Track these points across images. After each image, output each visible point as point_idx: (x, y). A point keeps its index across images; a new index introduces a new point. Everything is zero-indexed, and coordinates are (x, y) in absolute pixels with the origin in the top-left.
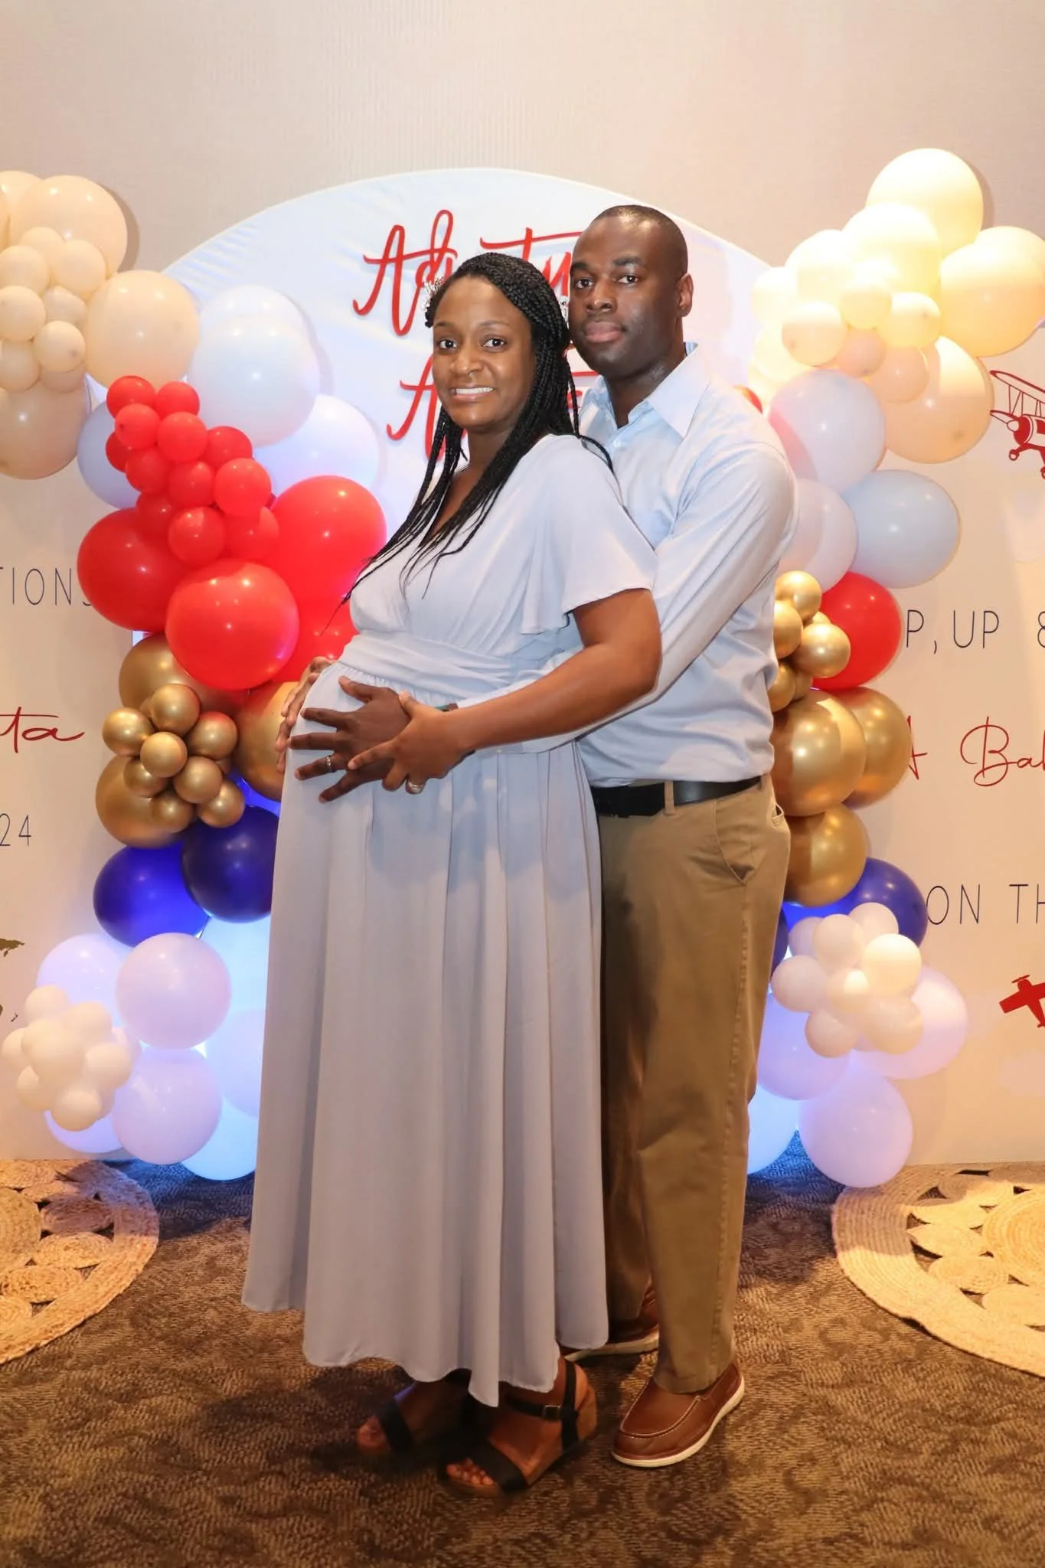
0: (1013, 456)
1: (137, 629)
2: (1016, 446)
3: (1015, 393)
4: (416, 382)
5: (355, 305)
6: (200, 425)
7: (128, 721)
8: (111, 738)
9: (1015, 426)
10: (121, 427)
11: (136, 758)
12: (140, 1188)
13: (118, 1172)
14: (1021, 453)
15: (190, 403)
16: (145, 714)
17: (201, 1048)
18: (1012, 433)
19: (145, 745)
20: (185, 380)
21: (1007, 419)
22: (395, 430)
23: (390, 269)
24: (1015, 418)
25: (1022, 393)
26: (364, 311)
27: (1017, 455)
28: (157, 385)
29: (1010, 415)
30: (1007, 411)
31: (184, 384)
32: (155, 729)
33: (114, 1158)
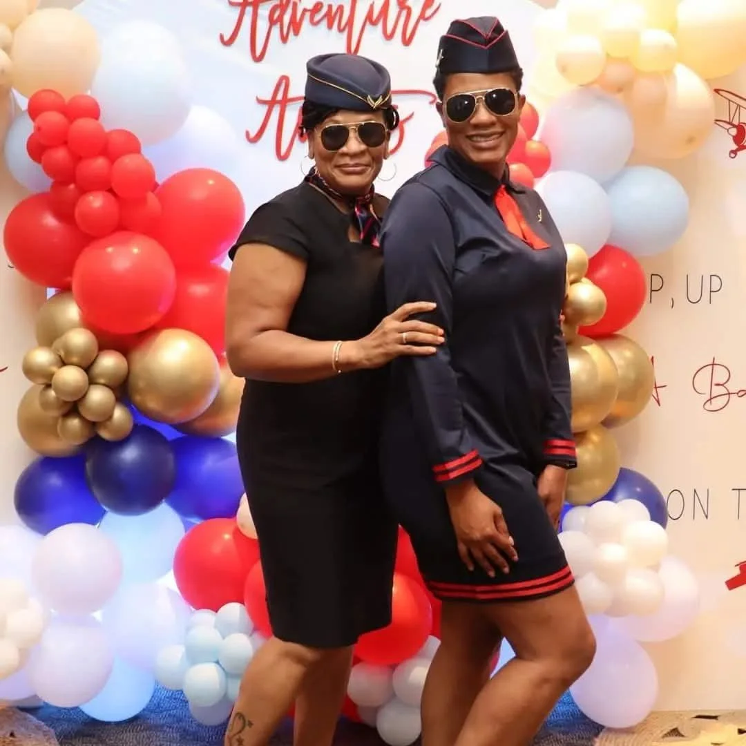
0: (733, 155)
1: (51, 286)
2: (734, 147)
3: (733, 107)
4: (268, 97)
5: (222, 37)
6: (101, 128)
7: (43, 357)
8: (30, 371)
9: (734, 131)
10: (38, 129)
11: (48, 386)
12: (46, 728)
13: (29, 716)
14: (739, 153)
15: (93, 112)
16: (56, 351)
17: (98, 615)
18: (732, 138)
19: (55, 376)
20: (89, 93)
21: (728, 126)
22: (253, 134)
23: (249, 10)
24: (734, 126)
25: (739, 106)
26: (228, 42)
27: (736, 154)
28: (67, 97)
29: (730, 123)
30: (728, 121)
31: (88, 96)
32: (63, 363)
33: (27, 704)
